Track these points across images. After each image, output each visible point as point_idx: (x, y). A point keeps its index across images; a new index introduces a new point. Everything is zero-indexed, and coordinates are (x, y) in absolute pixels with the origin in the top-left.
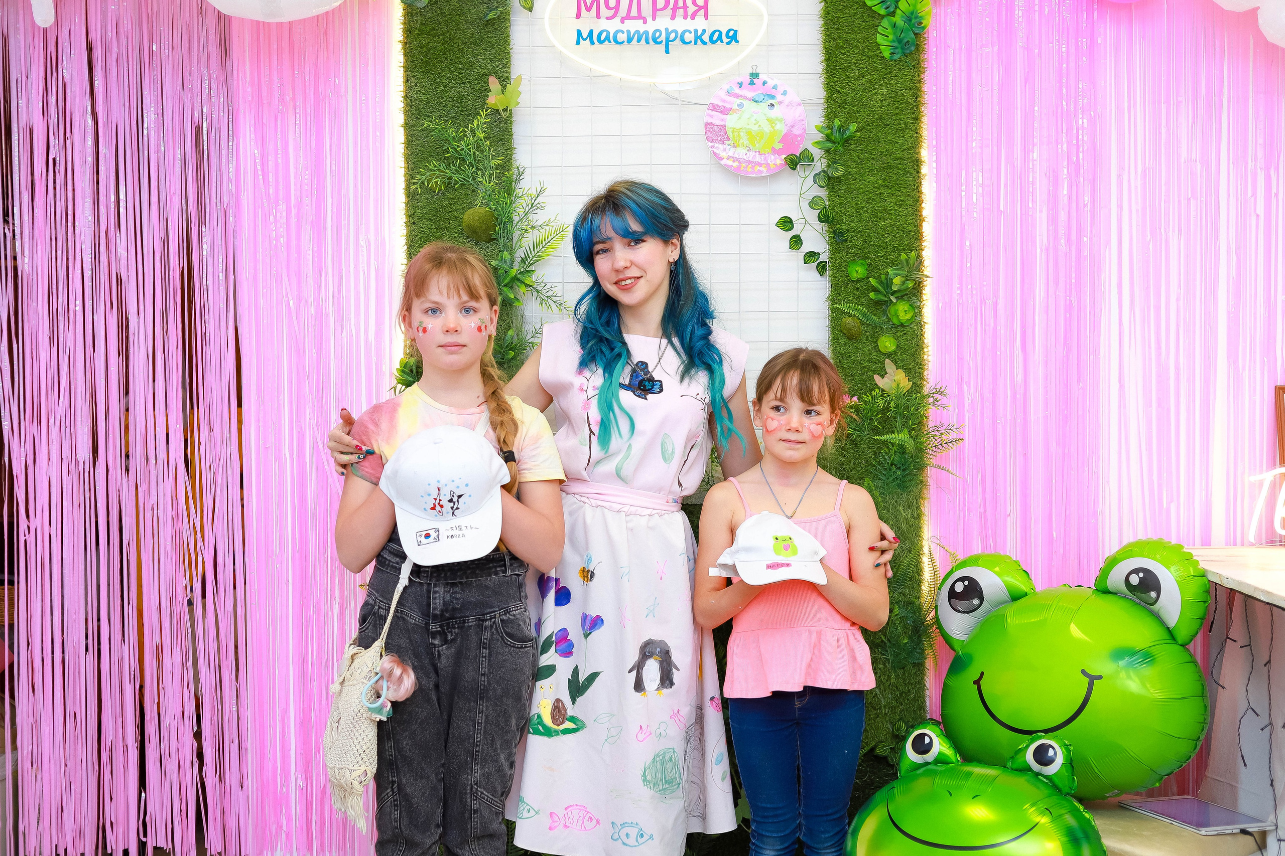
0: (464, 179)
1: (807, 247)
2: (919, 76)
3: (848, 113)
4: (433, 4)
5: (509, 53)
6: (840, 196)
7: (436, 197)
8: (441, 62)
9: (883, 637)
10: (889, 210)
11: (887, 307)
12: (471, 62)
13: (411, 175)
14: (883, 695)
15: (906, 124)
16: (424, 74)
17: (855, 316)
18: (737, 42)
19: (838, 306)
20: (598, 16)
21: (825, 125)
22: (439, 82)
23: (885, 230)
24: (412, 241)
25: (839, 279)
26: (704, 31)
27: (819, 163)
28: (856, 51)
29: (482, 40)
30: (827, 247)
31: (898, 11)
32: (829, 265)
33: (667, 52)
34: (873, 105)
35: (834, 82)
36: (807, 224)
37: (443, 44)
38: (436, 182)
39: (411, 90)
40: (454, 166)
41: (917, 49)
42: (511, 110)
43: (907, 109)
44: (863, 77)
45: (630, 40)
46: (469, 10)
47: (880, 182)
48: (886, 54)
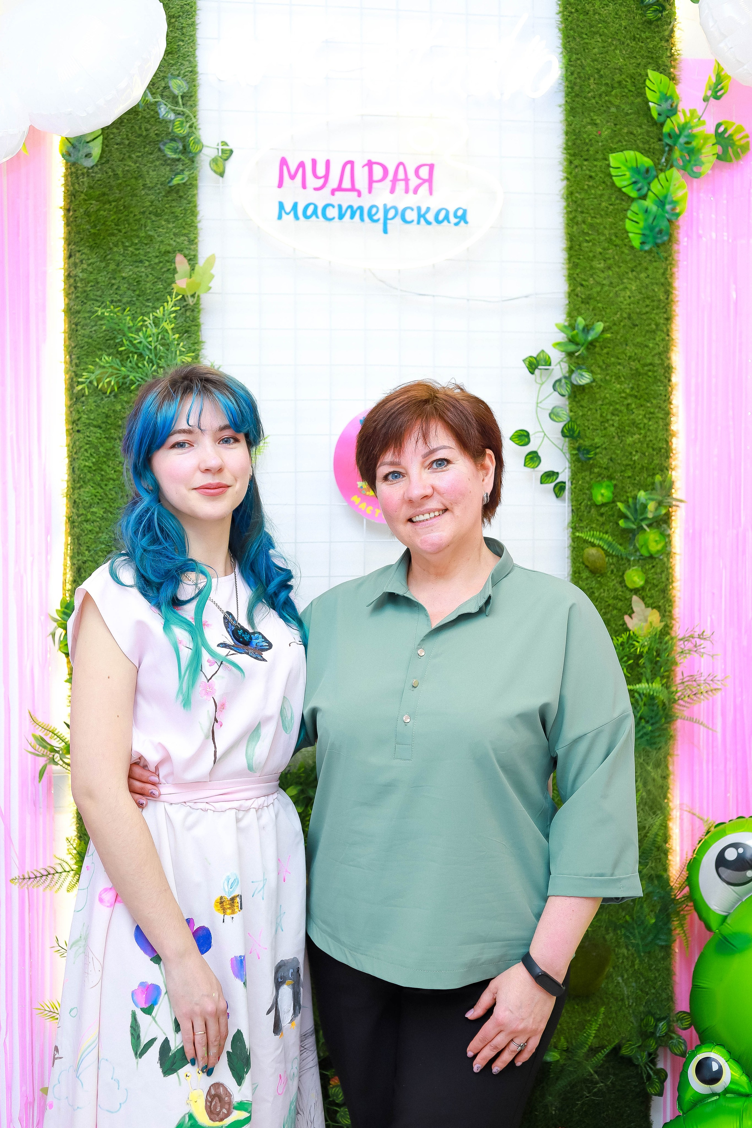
0: (142, 378)
1: (545, 466)
2: (671, 269)
3: (593, 310)
4: (103, 163)
5: (196, 227)
6: (582, 406)
7: (106, 399)
8: (113, 235)
9: (628, 918)
10: (639, 424)
11: (634, 535)
12: (150, 236)
13: (74, 372)
14: (626, 984)
15: (657, 325)
16: (91, 248)
17: (599, 546)
18: (466, 222)
19: (580, 535)
20: (304, 186)
21: (567, 324)
22: (110, 259)
23: (632, 445)
24: (76, 453)
25: (580, 504)
26: (428, 209)
27: (558, 367)
28: (603, 238)
29: (164, 210)
30: (567, 464)
31: (650, 193)
32: (568, 485)
33: (385, 231)
34: (621, 302)
35: (577, 274)
36: (546, 438)
37: (115, 213)
38: (109, 383)
39: (76, 268)
40: (130, 362)
41: (670, 240)
42: (198, 296)
43: (658, 308)
44: (609, 268)
45: (341, 216)
46: (148, 172)
47: (628, 391)
48: (636, 243)
